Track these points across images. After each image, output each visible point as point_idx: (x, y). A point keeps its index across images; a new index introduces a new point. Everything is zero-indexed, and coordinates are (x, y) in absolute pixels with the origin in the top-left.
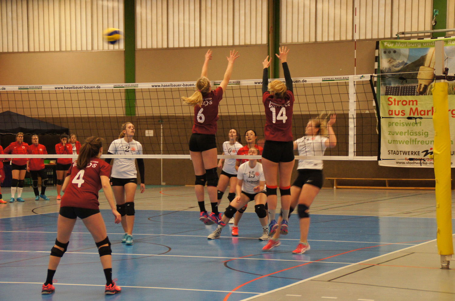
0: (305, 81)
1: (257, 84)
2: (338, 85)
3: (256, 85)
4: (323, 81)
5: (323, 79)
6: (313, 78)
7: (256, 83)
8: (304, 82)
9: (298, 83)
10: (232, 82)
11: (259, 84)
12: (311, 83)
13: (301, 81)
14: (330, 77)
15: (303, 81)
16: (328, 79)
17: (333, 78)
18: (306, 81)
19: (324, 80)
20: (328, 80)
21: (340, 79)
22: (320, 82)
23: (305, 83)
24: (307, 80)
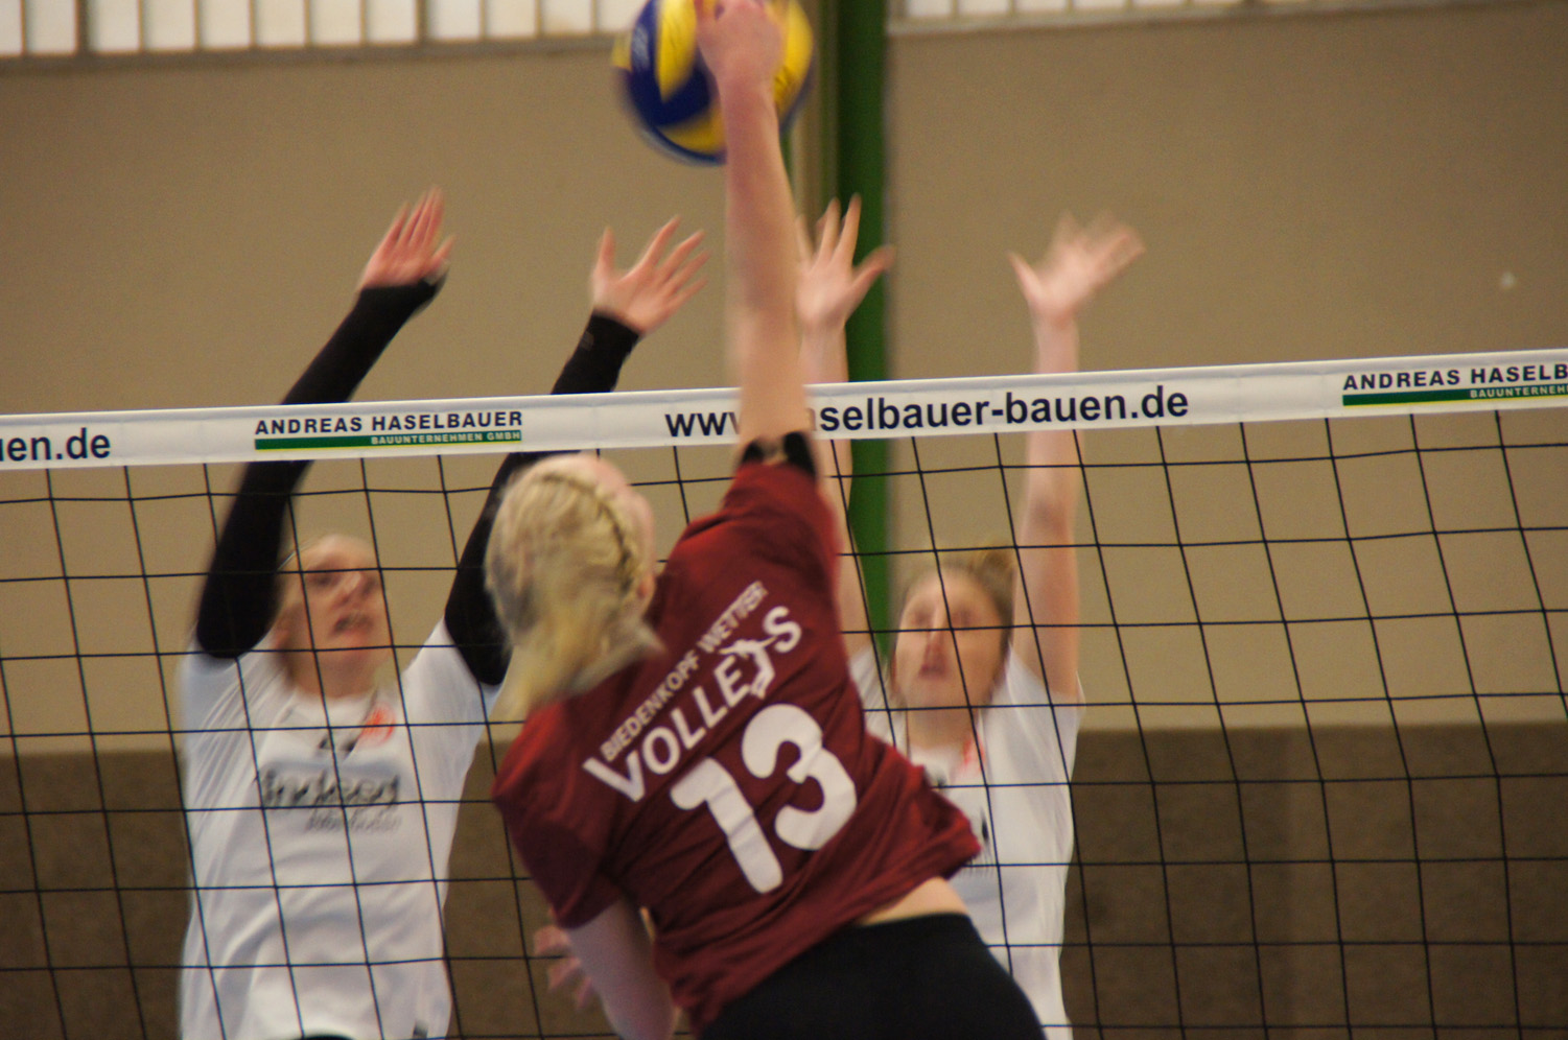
0: (1171, 405)
1: (697, 438)
2: (1501, 439)
3: (681, 440)
4: (1349, 400)
5: (1350, 383)
6: (1246, 374)
7: (680, 425)
8: (1160, 413)
9: (1101, 423)
10: (443, 420)
11: (713, 439)
12: (1234, 419)
13: (1133, 404)
14: (1428, 363)
15: (1152, 406)
16: (1403, 378)
17: (1454, 376)
18: (1177, 406)
19: (1368, 390)
20: (1404, 389)
21: (1523, 383)
22: (1320, 414)
23: (1167, 420)
24: (1189, 389)
